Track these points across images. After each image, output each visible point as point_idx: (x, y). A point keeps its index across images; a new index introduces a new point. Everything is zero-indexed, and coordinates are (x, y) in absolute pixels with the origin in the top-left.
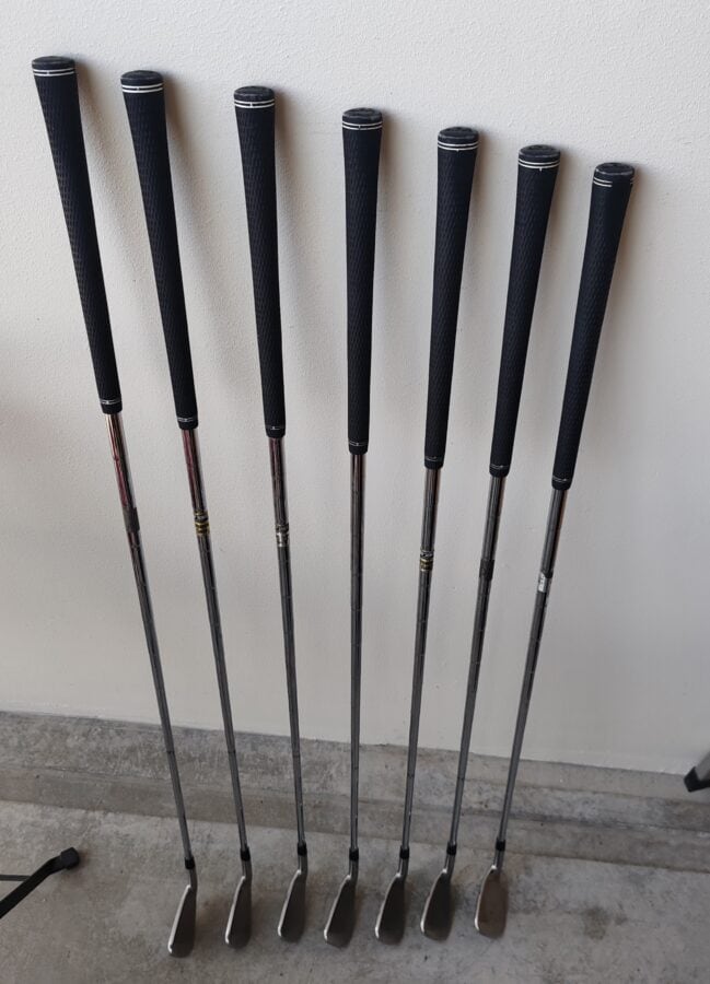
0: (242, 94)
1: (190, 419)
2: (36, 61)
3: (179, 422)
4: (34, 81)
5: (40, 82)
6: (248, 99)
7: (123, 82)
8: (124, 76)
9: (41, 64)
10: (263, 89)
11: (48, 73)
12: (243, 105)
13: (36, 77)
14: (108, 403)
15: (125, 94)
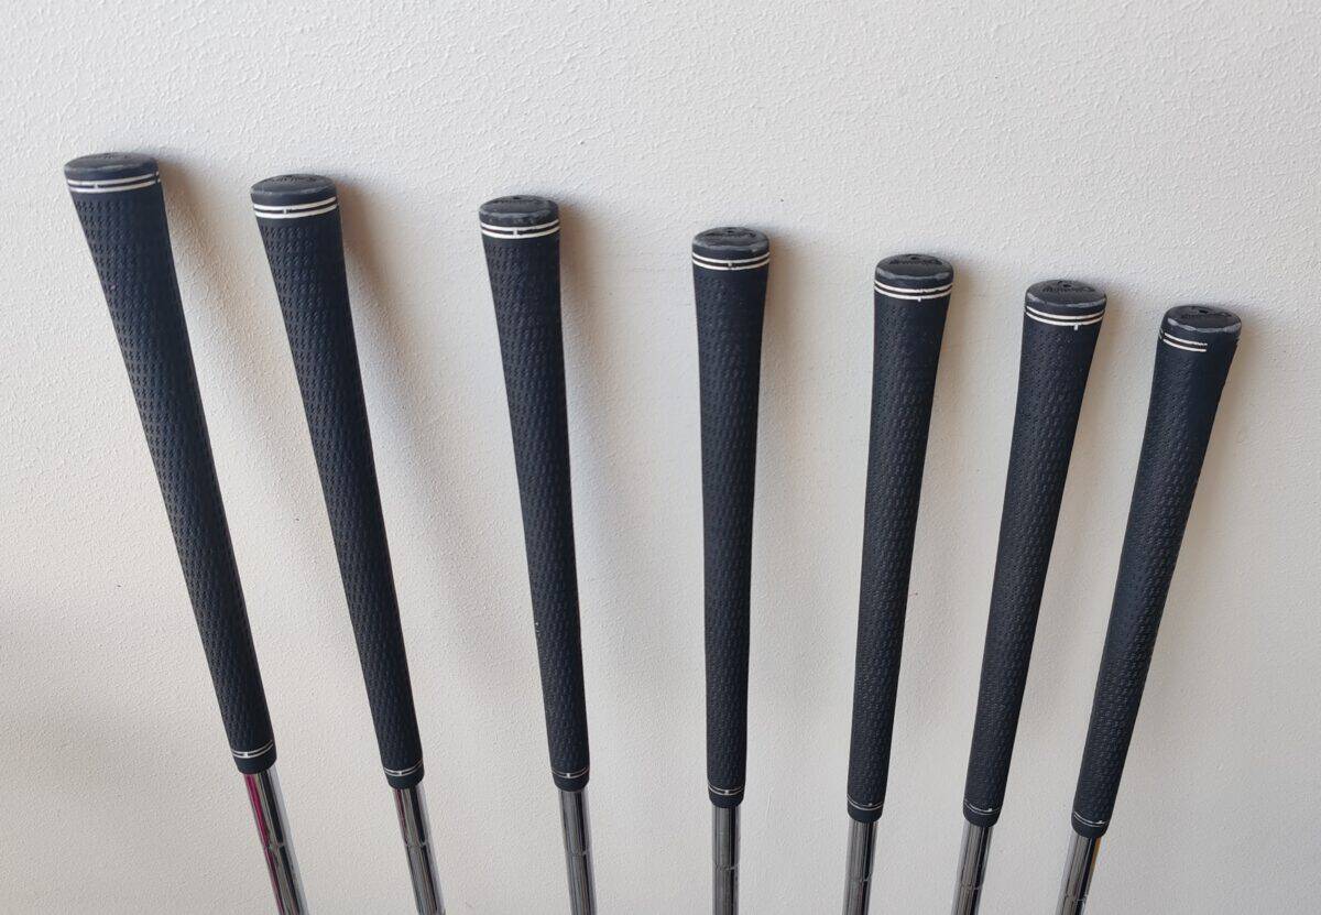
0: (495, 211)
1: (409, 771)
2: (73, 164)
3: (388, 777)
4: (71, 202)
5: (83, 204)
6: (509, 223)
7: (256, 199)
8: (256, 187)
9: (81, 169)
10: (536, 201)
11: (96, 188)
12: (498, 233)
13: (74, 194)
14: (246, 755)
15: (259, 219)
